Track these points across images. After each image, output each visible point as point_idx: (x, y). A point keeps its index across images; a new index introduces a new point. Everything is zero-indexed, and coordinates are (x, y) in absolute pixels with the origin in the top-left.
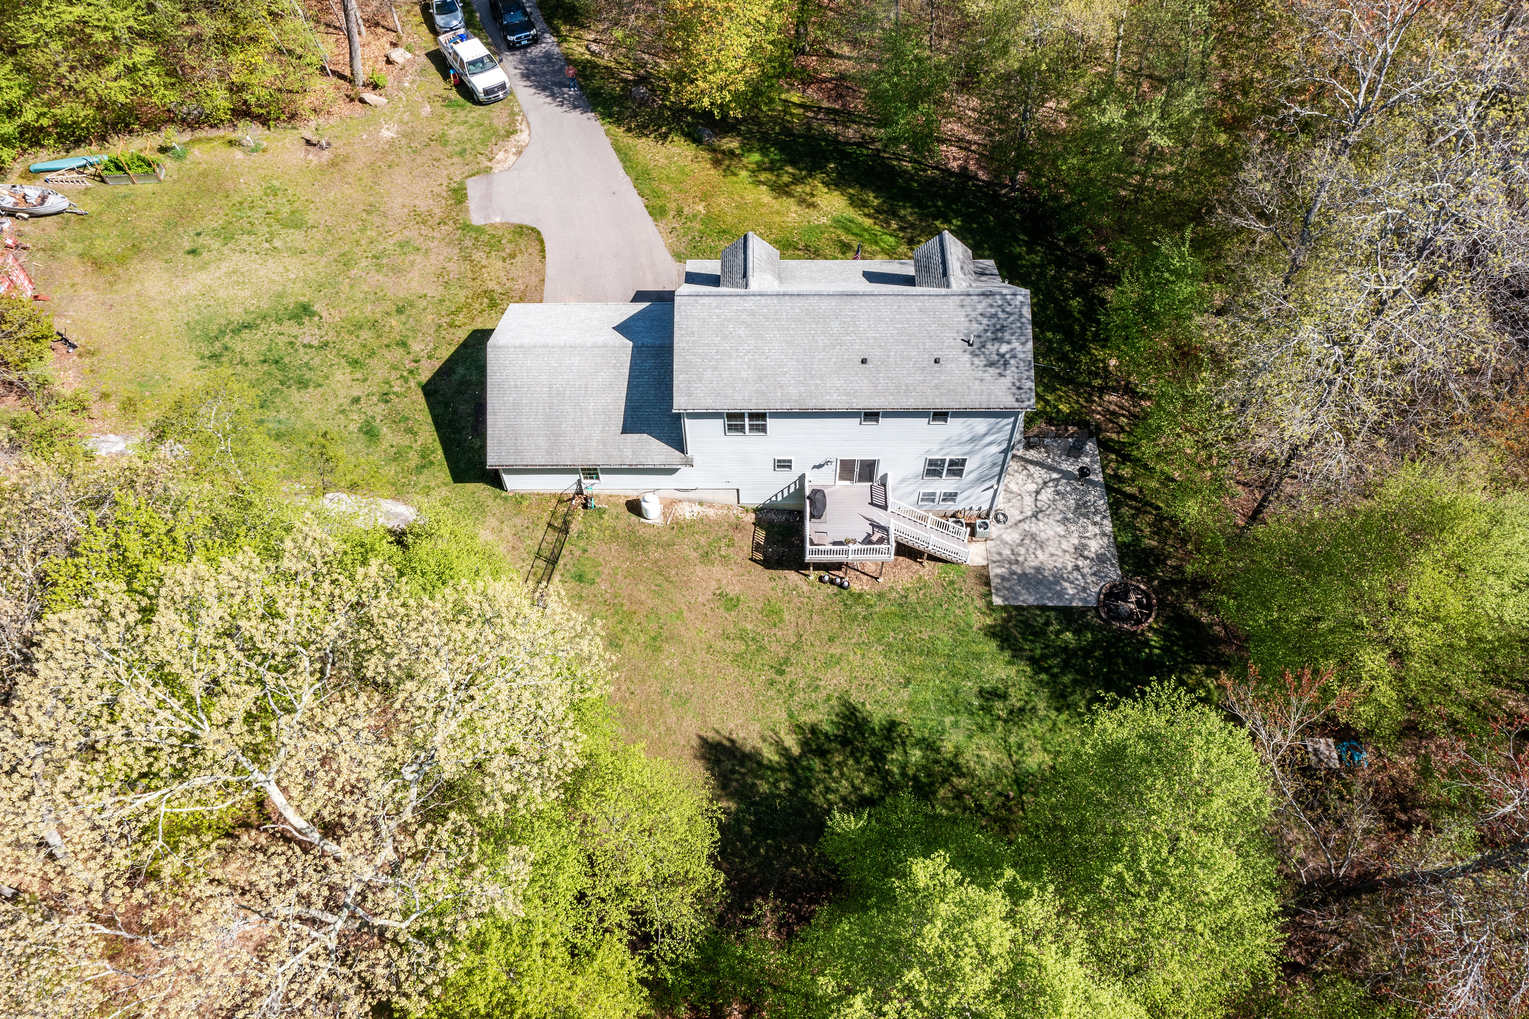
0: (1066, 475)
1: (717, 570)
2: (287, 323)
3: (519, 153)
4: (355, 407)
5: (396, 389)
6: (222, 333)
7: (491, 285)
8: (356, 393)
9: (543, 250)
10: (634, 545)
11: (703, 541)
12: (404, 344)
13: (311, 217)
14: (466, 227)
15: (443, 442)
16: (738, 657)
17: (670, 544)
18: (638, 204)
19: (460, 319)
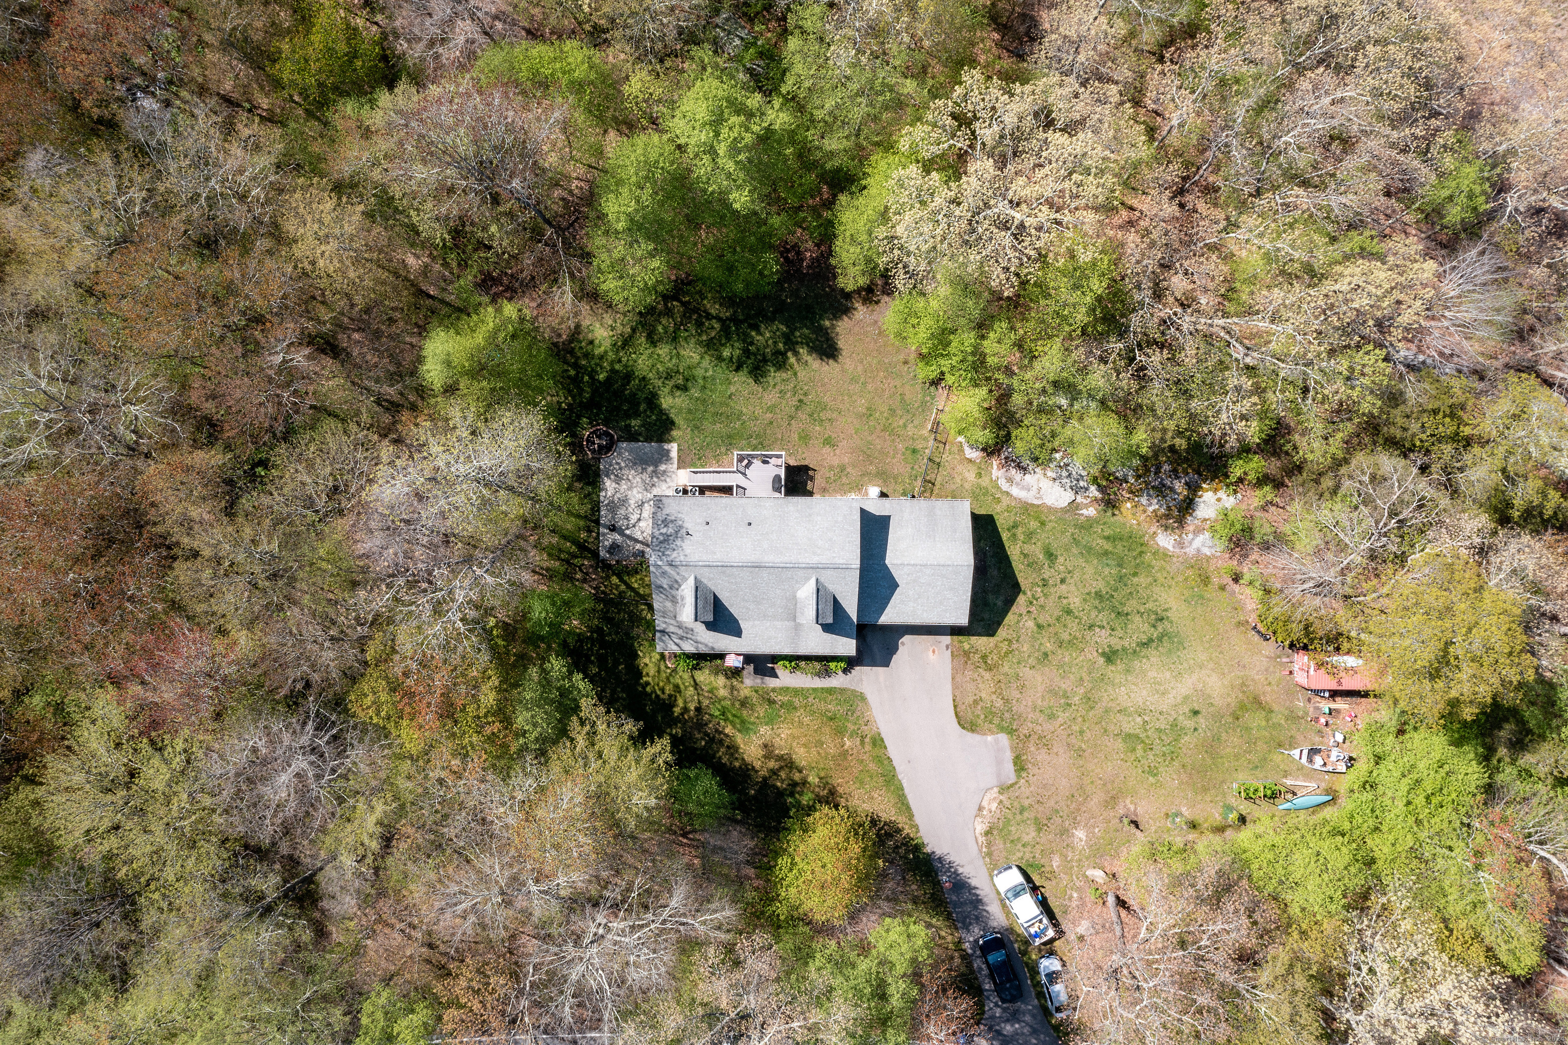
0: (622, 533)
1: (836, 462)
2: (1119, 648)
3: (980, 809)
4: (1063, 575)
5: (1039, 590)
6: (1160, 639)
7: (987, 675)
8: (1064, 587)
9: (955, 707)
10: (884, 473)
11: (844, 480)
12: (1039, 626)
13: (1120, 744)
14: (1011, 732)
15: (1003, 546)
16: (824, 409)
17: (863, 475)
18: (893, 751)
19: (1004, 646)
